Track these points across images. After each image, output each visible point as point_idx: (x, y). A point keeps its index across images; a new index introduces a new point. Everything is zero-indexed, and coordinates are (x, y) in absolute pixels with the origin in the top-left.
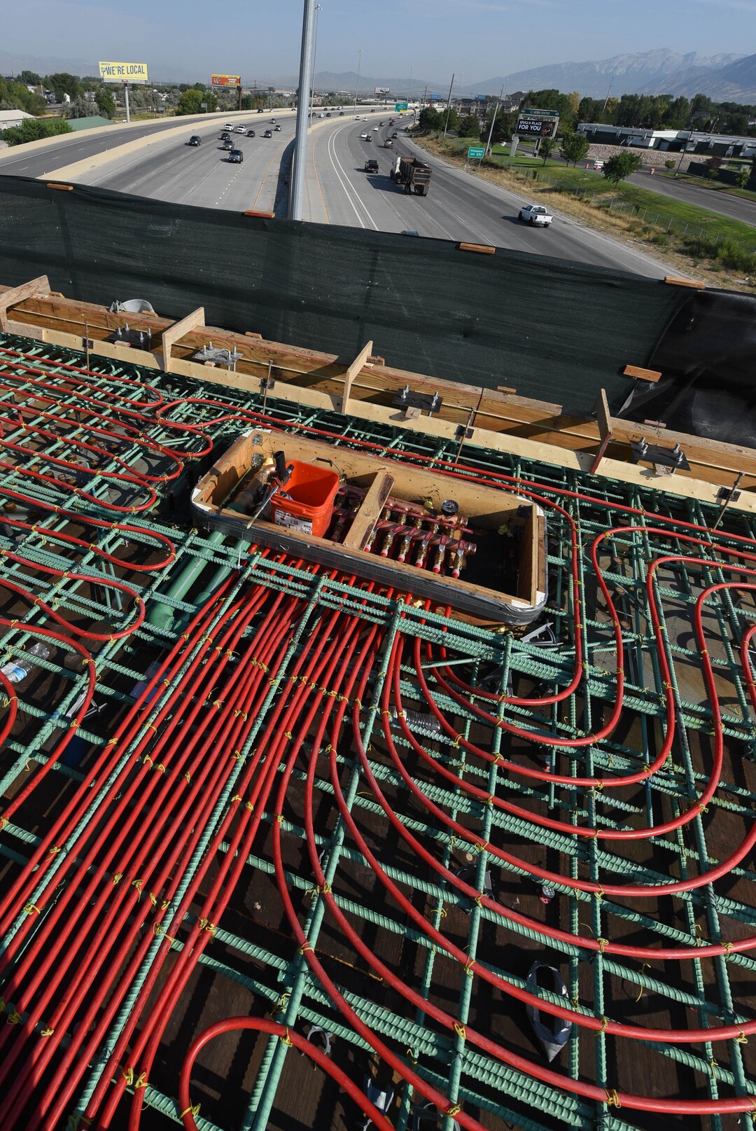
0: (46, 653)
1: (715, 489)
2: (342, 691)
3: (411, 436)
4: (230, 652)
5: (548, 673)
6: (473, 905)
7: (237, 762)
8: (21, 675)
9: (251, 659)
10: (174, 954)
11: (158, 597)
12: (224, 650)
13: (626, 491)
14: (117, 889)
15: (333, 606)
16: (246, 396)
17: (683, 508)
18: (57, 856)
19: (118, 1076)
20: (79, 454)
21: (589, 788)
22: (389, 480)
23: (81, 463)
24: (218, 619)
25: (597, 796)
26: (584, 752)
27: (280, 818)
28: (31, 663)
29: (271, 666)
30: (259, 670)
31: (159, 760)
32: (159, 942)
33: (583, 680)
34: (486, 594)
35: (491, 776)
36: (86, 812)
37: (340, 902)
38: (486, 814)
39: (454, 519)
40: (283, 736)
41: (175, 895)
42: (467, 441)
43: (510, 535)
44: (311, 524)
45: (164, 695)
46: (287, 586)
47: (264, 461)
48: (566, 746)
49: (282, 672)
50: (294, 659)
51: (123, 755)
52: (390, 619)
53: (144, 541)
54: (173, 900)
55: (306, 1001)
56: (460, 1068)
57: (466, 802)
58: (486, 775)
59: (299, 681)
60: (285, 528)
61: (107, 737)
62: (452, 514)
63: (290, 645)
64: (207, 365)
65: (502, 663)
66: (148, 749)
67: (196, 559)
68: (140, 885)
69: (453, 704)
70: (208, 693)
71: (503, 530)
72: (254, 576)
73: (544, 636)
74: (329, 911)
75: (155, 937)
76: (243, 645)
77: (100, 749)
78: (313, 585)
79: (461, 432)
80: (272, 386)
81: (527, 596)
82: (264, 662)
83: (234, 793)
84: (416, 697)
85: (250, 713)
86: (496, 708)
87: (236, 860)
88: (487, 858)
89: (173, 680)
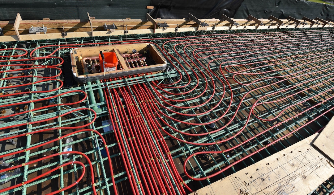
0: (72, 140)
1: (174, 29)
2: (150, 99)
3: (112, 37)
4: (123, 106)
5: (175, 75)
6: (196, 116)
7: (146, 125)
8: (71, 149)
9: (128, 104)
10: (169, 162)
11: (92, 106)
12: (121, 107)
13: (159, 35)
14: (150, 164)
15: (132, 84)
16: (57, 41)
17: (168, 35)
18: (132, 170)
19: (180, 186)
20: (9, 82)
22: (118, 50)
23: (14, 85)
24: (113, 101)
25: (196, 90)
26: (190, 84)
27: (162, 127)
28: (71, 145)
29: (133, 103)
30: (132, 106)
31: (132, 137)
32: (165, 163)
33: (181, 73)
34: (158, 66)
35: (183, 97)
36: (129, 158)
37: (183, 131)
38: (187, 103)
39: (136, 54)
40: (149, 114)
41: (160, 154)
42: (127, 34)
43: (147, 53)
44: (115, 68)
45: (118, 124)
46: (119, 85)
47: (79, 58)
49: (137, 103)
50: (137, 99)
51: (124, 142)
52: (145, 80)
53: (71, 95)
54: (160, 155)
55: (191, 148)
56: (212, 137)
57: (183, 103)
58: (182, 97)
59: (142, 103)
60: (108, 72)
61: (116, 142)
62: (135, 53)
63: (133, 96)
64: (37, 34)
65: (169, 77)
66: (127, 137)
67: (90, 91)
68: (152, 158)
69: (168, 89)
70: (127, 118)
71: (145, 52)
72: (110, 87)
73: (170, 69)
74: (183, 134)
75: (164, 163)
76: (124, 103)
77: (117, 145)
78: (125, 81)
79: (125, 32)
80: (66, 34)
82: (131, 103)
83: (151, 130)
84: (162, 92)
85: (139, 114)
86: (175, 86)
87: (163, 140)
88: (192, 109)
89: (117, 120)
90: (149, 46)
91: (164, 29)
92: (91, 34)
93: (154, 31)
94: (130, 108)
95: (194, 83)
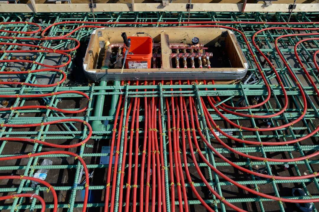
1: (287, 6)
2: (191, 127)
3: (165, 15)
4: (138, 129)
5: (260, 93)
6: (271, 180)
7: (165, 171)
8: (44, 176)
9: (148, 128)
11: (92, 118)
12: (135, 129)
13: (255, 16)
15: (170, 95)
16: (83, 15)
21: (289, 127)
22: (167, 36)
24: (125, 118)
25: (293, 128)
26: (282, 115)
27: (193, 183)
28: (47, 169)
29: (158, 128)
30: (154, 132)
31: (132, 183)
33: (271, 91)
34: (227, 70)
35: (257, 136)
37: (229, 201)
38: (261, 149)
39: (198, 45)
40: (177, 153)
42: (192, 11)
43: (220, 46)
44: (147, 64)
45: (119, 157)
46: (146, 95)
48: (277, 116)
49: (164, 129)
50: (166, 122)
51: (116, 188)
52: (195, 93)
53: (71, 96)
57: (254, 148)
58: (255, 136)
59: (173, 130)
60: (134, 69)
61: (105, 184)
62: (197, 43)
63: (161, 117)
64: (57, 3)
65: (242, 94)
66: (125, 181)
67: (99, 96)
69: (234, 116)
70: (137, 149)
71: (217, 44)
72: (130, 94)
73: (252, 80)
74: (226, 205)
76: (142, 125)
77: (105, 189)
78: (158, 89)
79: (188, 7)
80: (95, 6)
81: (241, 66)
82: (154, 127)
83: (170, 182)
84: (219, 118)
85: (160, 150)
86: (248, 112)
87: (184, 206)
88: (269, 164)
89: (120, 150)
90: (225, 34)
91: (265, 5)
92: (131, 7)
93: (243, 7)
94: (148, 135)
95: (294, 115)
